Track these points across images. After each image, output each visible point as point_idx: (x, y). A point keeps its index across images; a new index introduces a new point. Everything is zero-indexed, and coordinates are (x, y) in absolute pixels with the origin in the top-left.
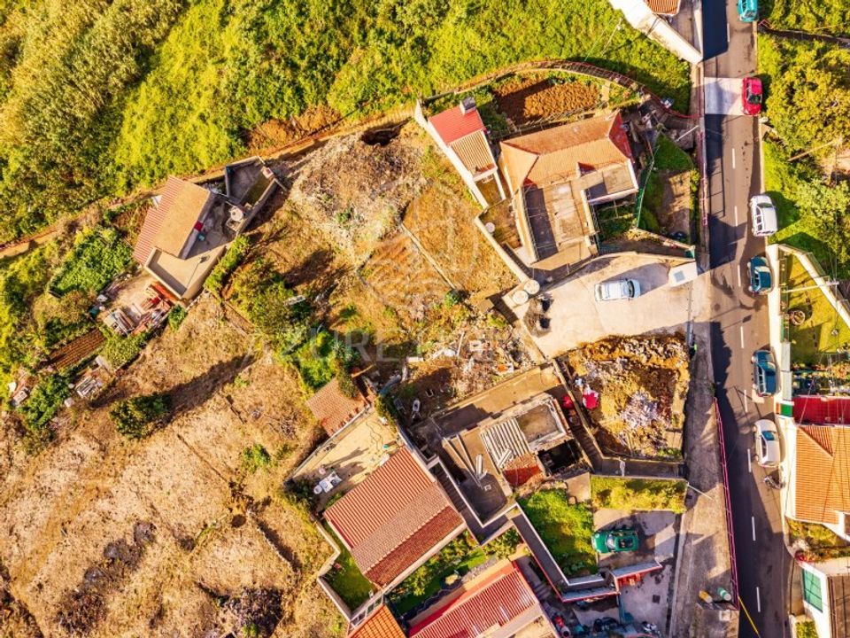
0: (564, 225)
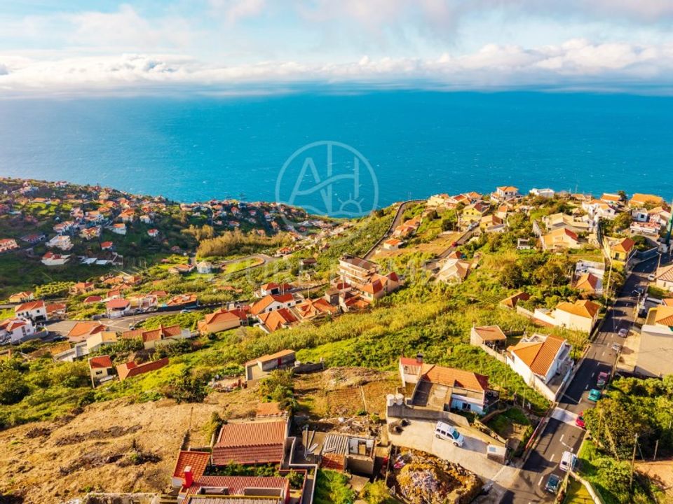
0: (435, 399)
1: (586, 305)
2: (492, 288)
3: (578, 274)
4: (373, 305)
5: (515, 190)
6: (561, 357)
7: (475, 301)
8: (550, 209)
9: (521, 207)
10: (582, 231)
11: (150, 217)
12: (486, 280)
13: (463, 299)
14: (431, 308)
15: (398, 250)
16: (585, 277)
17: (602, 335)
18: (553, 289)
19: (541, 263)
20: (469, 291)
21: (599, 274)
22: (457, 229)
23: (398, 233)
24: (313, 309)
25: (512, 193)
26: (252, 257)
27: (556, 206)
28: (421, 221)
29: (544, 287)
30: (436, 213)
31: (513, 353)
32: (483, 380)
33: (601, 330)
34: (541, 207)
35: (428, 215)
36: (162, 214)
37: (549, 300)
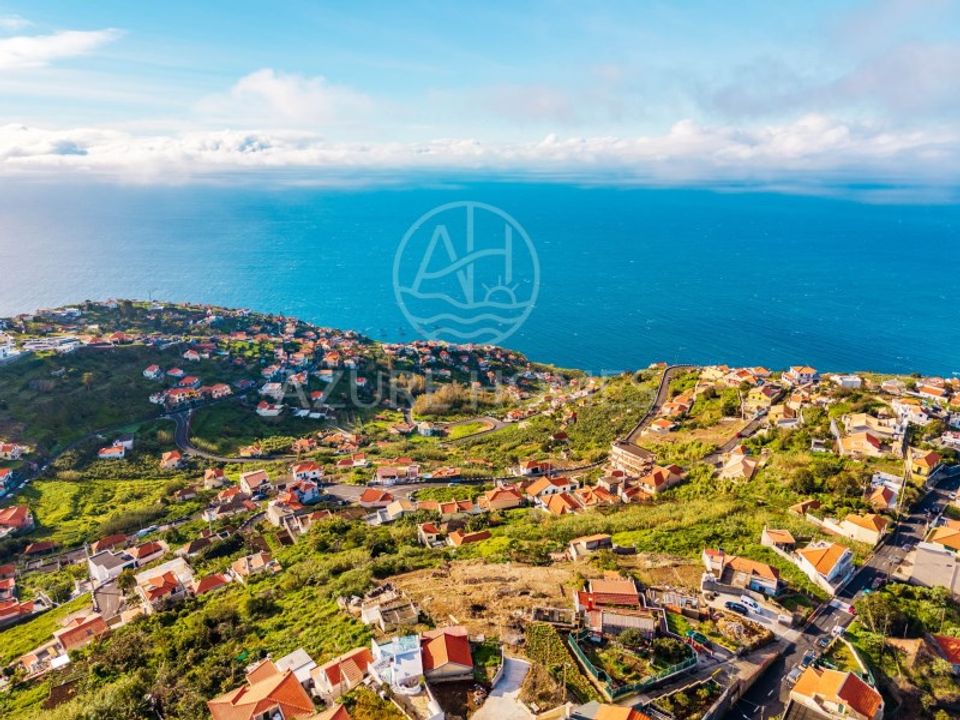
1: (875, 520)
2: (781, 491)
3: (873, 486)
4: (655, 498)
5: (812, 372)
6: (843, 561)
7: (763, 504)
8: (852, 405)
9: (818, 399)
10: (887, 437)
11: (355, 361)
12: (775, 481)
13: (751, 500)
14: (721, 508)
15: (669, 433)
16: (881, 489)
17: (887, 548)
18: (845, 500)
19: (836, 471)
20: (757, 492)
21: (896, 488)
22: (740, 415)
23: (666, 410)
24: (595, 497)
25: (808, 376)
26: (478, 420)
27: (860, 404)
28: (695, 398)
29: (837, 496)
30: (714, 391)
31: (801, 555)
32: (776, 572)
33: (887, 544)
34: (843, 400)
35: (705, 393)
36: (366, 358)
37: (840, 511)
